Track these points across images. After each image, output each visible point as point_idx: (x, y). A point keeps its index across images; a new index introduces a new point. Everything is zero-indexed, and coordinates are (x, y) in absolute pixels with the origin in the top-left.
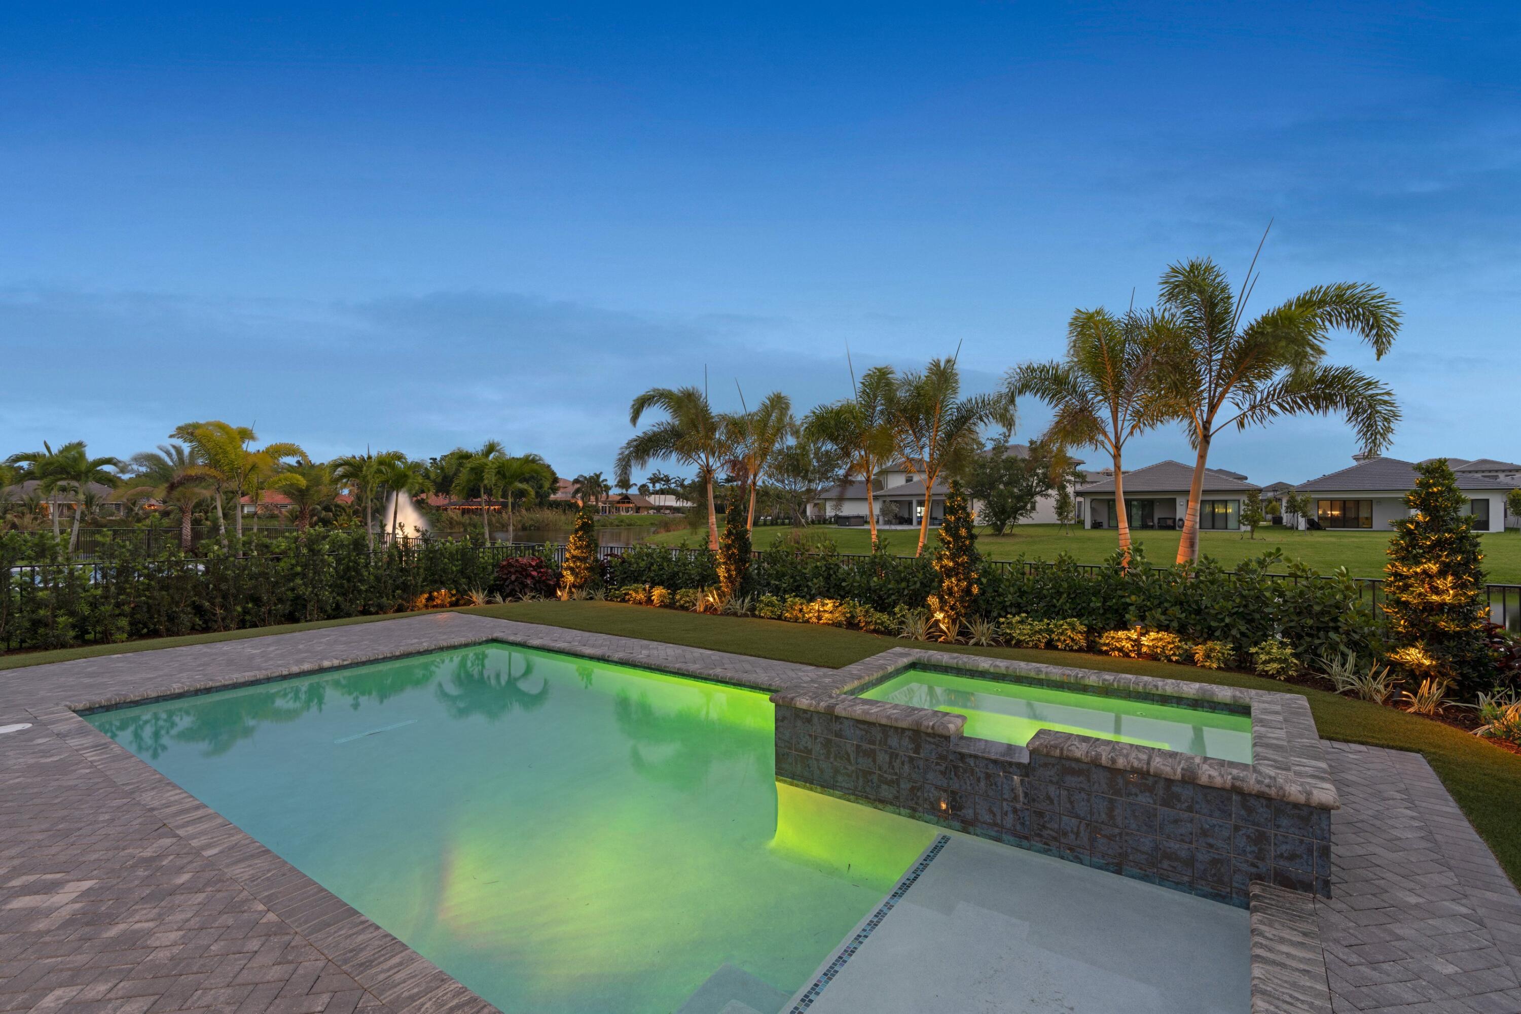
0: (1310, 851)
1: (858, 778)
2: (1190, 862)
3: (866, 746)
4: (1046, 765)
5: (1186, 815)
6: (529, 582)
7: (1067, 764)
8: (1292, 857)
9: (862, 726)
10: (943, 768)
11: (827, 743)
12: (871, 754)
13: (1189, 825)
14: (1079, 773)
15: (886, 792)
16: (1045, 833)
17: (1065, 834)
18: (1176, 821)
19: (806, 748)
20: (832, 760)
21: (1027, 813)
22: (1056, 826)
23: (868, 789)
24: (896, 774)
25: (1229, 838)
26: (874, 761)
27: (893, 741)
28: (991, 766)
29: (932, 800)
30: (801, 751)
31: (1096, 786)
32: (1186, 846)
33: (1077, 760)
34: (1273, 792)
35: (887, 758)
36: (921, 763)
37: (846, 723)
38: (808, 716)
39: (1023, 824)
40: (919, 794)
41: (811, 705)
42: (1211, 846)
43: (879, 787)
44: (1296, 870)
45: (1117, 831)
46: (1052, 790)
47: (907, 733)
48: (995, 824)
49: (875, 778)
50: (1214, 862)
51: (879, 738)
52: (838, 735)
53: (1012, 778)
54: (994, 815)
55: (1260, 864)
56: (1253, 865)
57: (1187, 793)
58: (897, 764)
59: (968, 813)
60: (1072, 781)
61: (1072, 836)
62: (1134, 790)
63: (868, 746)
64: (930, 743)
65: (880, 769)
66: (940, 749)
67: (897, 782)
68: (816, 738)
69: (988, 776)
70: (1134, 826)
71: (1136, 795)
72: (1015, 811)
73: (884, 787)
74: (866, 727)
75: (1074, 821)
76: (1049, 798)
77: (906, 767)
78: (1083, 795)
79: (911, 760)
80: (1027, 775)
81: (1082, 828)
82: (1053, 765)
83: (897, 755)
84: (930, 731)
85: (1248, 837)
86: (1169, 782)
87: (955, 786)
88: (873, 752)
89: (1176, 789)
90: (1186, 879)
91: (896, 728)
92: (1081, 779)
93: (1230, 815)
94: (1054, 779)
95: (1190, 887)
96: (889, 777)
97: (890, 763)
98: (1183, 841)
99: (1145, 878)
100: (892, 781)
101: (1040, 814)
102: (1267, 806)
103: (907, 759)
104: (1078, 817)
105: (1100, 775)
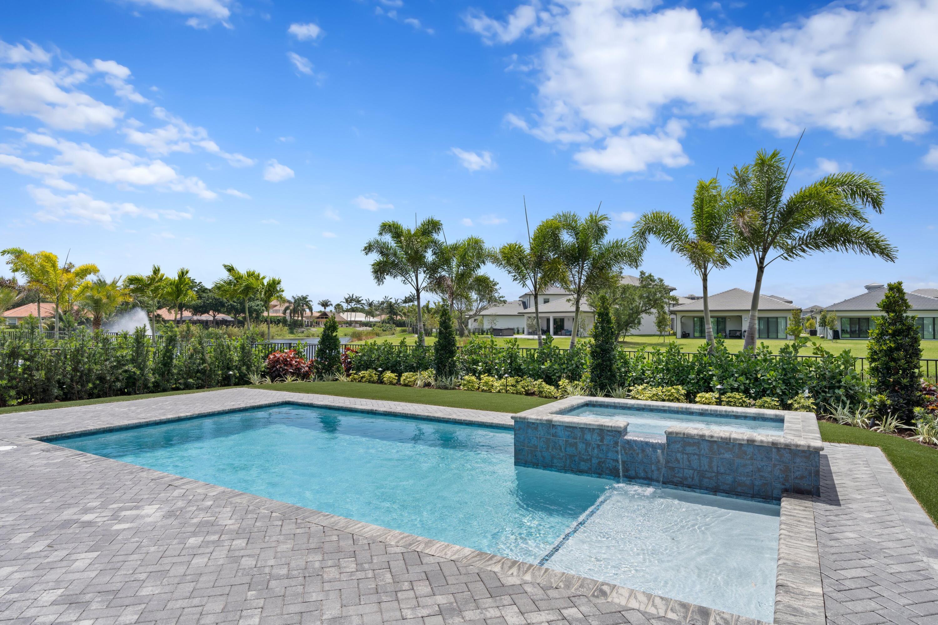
0: (810, 474)
1: (566, 460)
2: (752, 487)
3: (571, 440)
4: (675, 442)
5: (749, 462)
7: (687, 440)
8: (802, 478)
9: (569, 429)
10: (617, 449)
11: (547, 441)
12: (575, 445)
13: (751, 467)
14: (693, 445)
15: (584, 466)
16: (676, 479)
17: (686, 479)
18: (744, 466)
19: (534, 445)
20: (550, 450)
21: (665, 470)
22: (681, 475)
23: (572, 466)
24: (589, 455)
25: (771, 472)
26: (576, 449)
27: (588, 437)
28: (645, 445)
29: (611, 467)
30: (530, 447)
31: (703, 450)
32: (749, 479)
33: (694, 437)
34: (792, 445)
35: (584, 446)
36: (604, 448)
37: (559, 428)
38: (535, 426)
39: (663, 476)
40: (603, 465)
41: (537, 419)
42: (762, 476)
43: (579, 463)
44: (804, 484)
45: (714, 474)
46: (679, 456)
47: (596, 431)
48: (647, 478)
49: (577, 459)
50: (764, 485)
51: (579, 435)
52: (554, 436)
53: (657, 452)
54: (647, 473)
55: (787, 484)
56: (783, 484)
57: (750, 450)
58: (590, 449)
59: (632, 473)
60: (689, 449)
61: (690, 480)
62: (723, 451)
63: (573, 440)
64: (610, 435)
65: (580, 453)
66: (615, 439)
67: (590, 460)
68: (540, 438)
69: (643, 451)
70: (722, 470)
71: (724, 454)
72: (658, 469)
73: (582, 463)
74: (571, 429)
75: (691, 472)
76: (677, 460)
77: (596, 451)
78: (696, 457)
79: (598, 446)
80: (665, 450)
81: (695, 475)
82: (679, 442)
83: (590, 444)
85: (781, 470)
87: (624, 458)
88: (576, 443)
89: (744, 448)
90: (750, 495)
91: (590, 429)
92: (695, 448)
93: (771, 460)
94: (680, 450)
96: (585, 458)
97: (586, 449)
98: (748, 476)
100: (587, 460)
101: (672, 469)
102: (790, 453)
103: (596, 446)
104: (693, 469)
105: (705, 446)
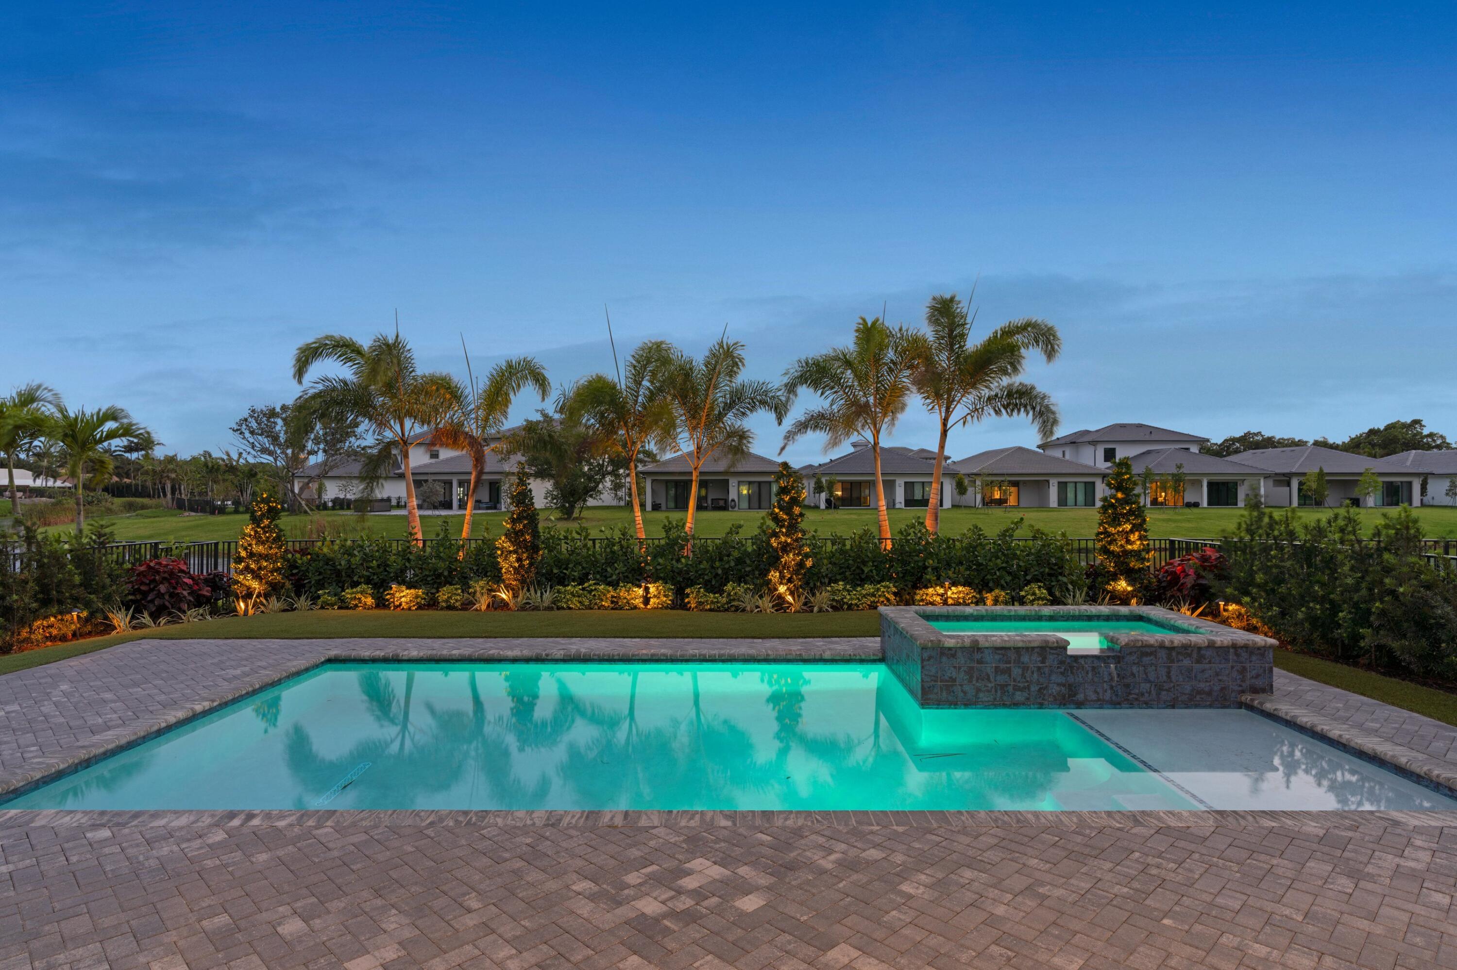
0: (1265, 671)
1: (996, 691)
2: (1209, 693)
3: (1003, 666)
4: (1130, 654)
5: (1207, 666)
6: (185, 593)
7: (1144, 650)
8: (1257, 676)
9: (1000, 652)
10: (1062, 670)
11: (970, 672)
12: (1008, 671)
13: (1209, 671)
14: (1151, 654)
15: (1019, 696)
16: (1131, 697)
17: (1143, 694)
18: (1203, 671)
19: (951, 678)
20: (974, 682)
21: (1119, 687)
22: (1137, 691)
23: (1005, 698)
24: (1027, 681)
25: (1229, 674)
26: (1010, 676)
27: (1025, 659)
28: (1096, 661)
29: (1055, 693)
30: (947, 681)
31: (1161, 660)
32: (1208, 684)
33: (1151, 646)
34: (1250, 643)
35: (1020, 671)
36: (1046, 670)
37: (986, 651)
38: (953, 652)
39: (1117, 695)
40: (1045, 692)
41: (958, 643)
42: (1220, 680)
43: (1013, 694)
44: (1259, 683)
45: (1172, 685)
46: (1135, 669)
47: (1036, 650)
48: (1099, 700)
49: (1010, 689)
50: (1222, 689)
51: (1013, 658)
52: (980, 662)
53: (1110, 667)
54: (1098, 694)
55: (1244, 684)
56: (1240, 686)
57: (1208, 653)
58: (1028, 674)
59: (1080, 697)
60: (1146, 660)
61: (1147, 695)
62: (1181, 657)
63: (1005, 665)
64: (1053, 654)
65: (1014, 681)
66: (1060, 657)
67: (1028, 687)
68: (960, 668)
69: (1094, 668)
70: (1181, 679)
71: (1183, 660)
72: (1112, 687)
73: (1018, 693)
74: (1003, 652)
75: (1148, 685)
76: (1133, 675)
77: (1035, 675)
78: (1154, 668)
79: (1039, 668)
80: (1119, 662)
81: (1152, 688)
82: (1135, 653)
83: (1028, 668)
84: (1056, 645)
85: (1238, 671)
86: (1200, 649)
87: (1071, 679)
89: (1203, 652)
90: (1208, 703)
91: (1027, 648)
92: (1153, 657)
93: (1229, 661)
94: (1136, 661)
95: (1211, 706)
96: (1021, 685)
97: (1023, 675)
98: (1206, 681)
99: (1187, 707)
100: (1025, 688)
101: (1127, 686)
102: (1246, 652)
103: (1035, 669)
104: (1150, 682)
105: (1162, 654)
